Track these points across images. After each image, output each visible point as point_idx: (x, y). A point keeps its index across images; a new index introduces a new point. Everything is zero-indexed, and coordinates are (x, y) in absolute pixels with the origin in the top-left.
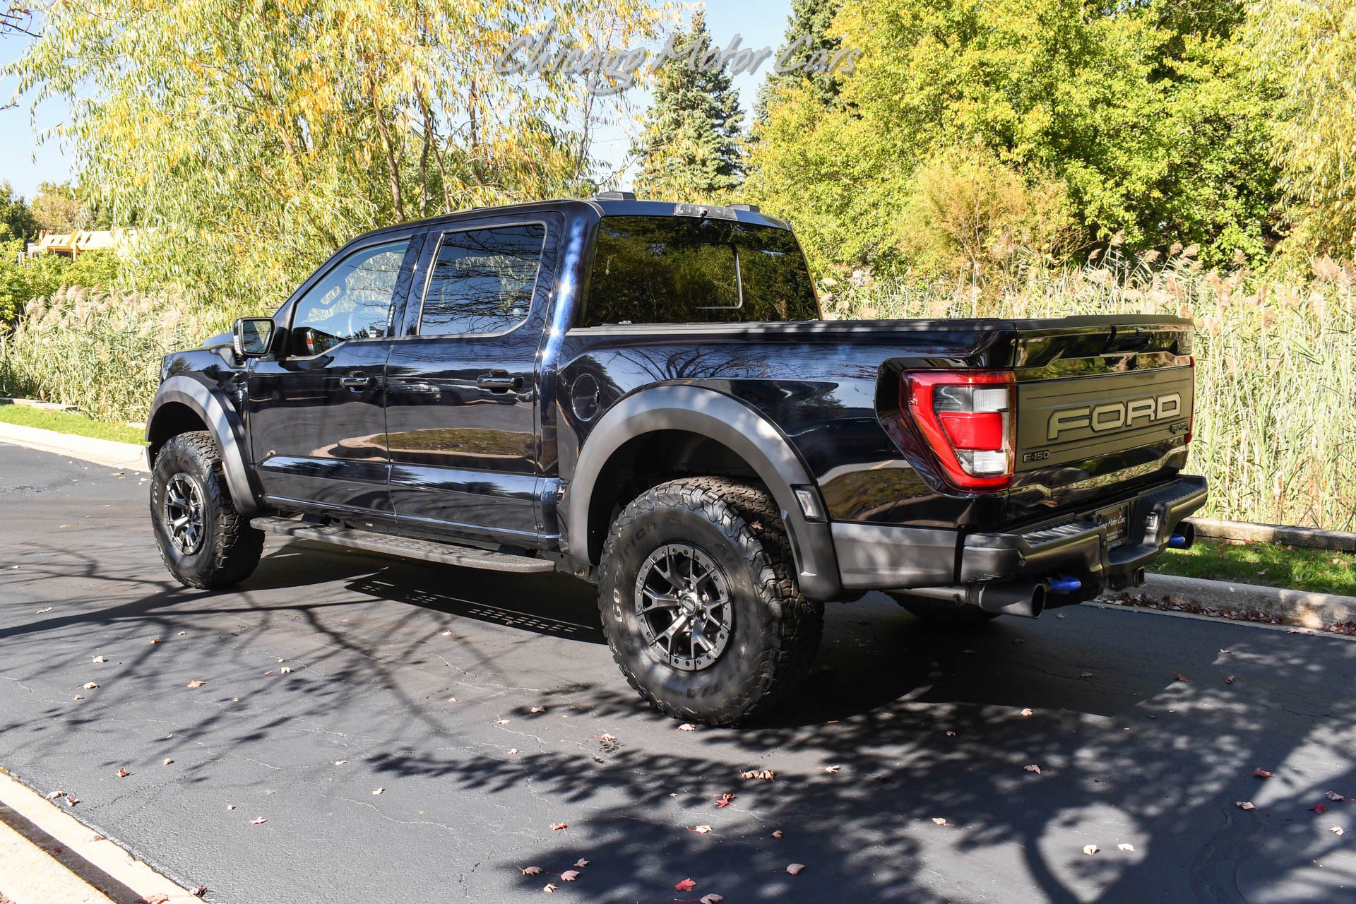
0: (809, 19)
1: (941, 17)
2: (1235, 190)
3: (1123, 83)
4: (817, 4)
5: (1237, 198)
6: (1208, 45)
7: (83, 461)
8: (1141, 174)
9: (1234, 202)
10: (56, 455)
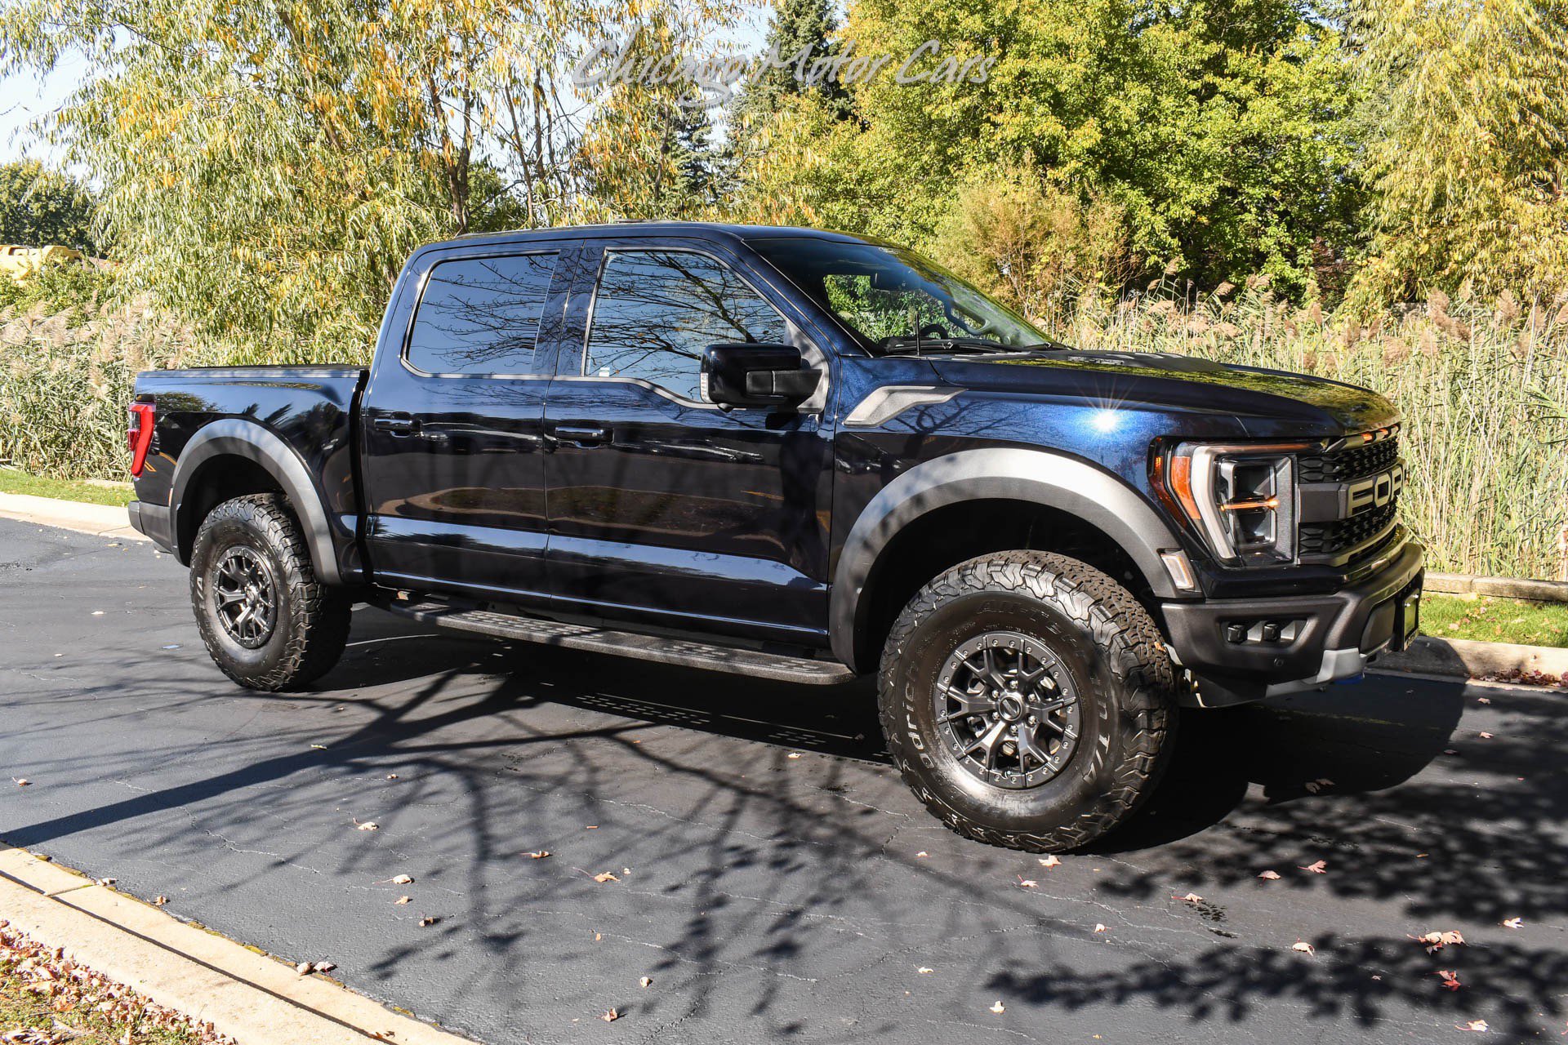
0: (793, 22)
1: (979, 21)
2: (1276, 216)
3: (1171, 98)
4: (801, 6)
5: (1277, 225)
6: (1252, 60)
7: (55, 529)
8: (1189, 198)
9: (1275, 229)
10: (16, 521)
